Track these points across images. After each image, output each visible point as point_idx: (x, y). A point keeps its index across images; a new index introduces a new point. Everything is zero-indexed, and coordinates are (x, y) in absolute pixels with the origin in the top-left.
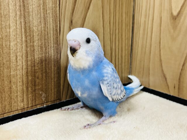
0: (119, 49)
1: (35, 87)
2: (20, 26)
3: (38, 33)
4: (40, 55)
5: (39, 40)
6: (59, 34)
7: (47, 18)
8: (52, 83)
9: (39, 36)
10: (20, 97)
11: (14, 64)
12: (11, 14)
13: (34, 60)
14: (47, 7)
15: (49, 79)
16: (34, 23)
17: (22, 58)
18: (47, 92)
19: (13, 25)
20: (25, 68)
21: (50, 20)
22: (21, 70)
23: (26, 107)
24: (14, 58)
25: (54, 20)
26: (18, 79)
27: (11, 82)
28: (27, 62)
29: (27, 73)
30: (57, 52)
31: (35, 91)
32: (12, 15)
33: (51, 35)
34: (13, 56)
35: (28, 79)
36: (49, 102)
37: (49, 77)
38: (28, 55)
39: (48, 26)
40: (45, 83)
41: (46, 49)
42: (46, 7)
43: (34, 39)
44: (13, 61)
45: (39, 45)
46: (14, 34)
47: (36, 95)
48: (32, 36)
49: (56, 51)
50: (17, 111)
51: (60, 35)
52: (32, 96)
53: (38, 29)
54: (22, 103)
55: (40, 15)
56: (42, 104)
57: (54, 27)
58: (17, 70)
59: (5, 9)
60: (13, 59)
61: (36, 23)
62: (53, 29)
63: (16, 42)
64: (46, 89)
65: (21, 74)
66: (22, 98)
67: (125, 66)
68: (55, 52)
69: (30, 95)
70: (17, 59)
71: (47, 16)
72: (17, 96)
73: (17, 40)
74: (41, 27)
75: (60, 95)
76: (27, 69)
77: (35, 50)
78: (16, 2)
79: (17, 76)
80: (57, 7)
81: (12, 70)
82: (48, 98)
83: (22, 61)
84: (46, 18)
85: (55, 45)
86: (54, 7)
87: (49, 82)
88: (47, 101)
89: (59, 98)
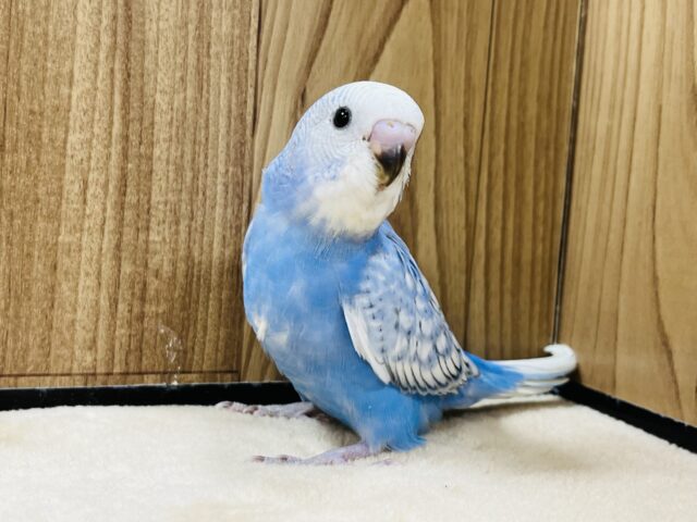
1: (143, 306)
2: (109, 81)
3: (172, 118)
4: (170, 195)
5: (171, 140)
6: (248, 132)
7: (208, 71)
8: (211, 302)
9: (174, 128)
10: (84, 328)
11: (74, 210)
12: (79, 41)
13: (146, 207)
14: (213, 33)
15: (198, 285)
16: (159, 80)
17: (106, 194)
18: (187, 335)
19: (84, 75)
20: (112, 227)
21: (219, 78)
22: (95, 235)
23: (101, 369)
24: (76, 188)
25: (235, 80)
26: (83, 262)
27: (55, 268)
28: (122, 208)
29: (118, 247)
30: (238, 196)
31: (141, 317)
32: (84, 42)
33: (218, 131)
34: (72, 178)
35: (119, 271)
36: (194, 372)
37: (199, 279)
38: (126, 186)
39: (211, 98)
40: (184, 298)
41: (195, 178)
42: (209, 34)
43: (152, 134)
44: (72, 197)
45: (171, 159)
46: (85, 107)
47: (146, 334)
48: (146, 123)
49: (234, 190)
50: (67, 378)
51: (253, 135)
52: (130, 336)
53: (172, 104)
54: (88, 353)
55: (183, 55)
56: (165, 373)
57: (233, 106)
58: (82, 230)
59: (62, 22)
60: (72, 189)
61: (166, 81)
62: (230, 111)
63: (88, 136)
64: (186, 322)
65: (95, 247)
66: (91, 335)
68: (230, 195)
69: (123, 331)
70: (85, 193)
71: (209, 64)
72: (73, 322)
73: (92, 127)
74: (185, 99)
75: (239, 355)
76: (121, 234)
77: (154, 174)
78: (100, 3)
79: (80, 250)
80: (248, 37)
81: (66, 226)
82: (189, 356)
83: (104, 204)
84: (205, 71)
85: (231, 169)
86: (240, 37)
87: (198, 296)
88: (183, 366)
89: (235, 369)
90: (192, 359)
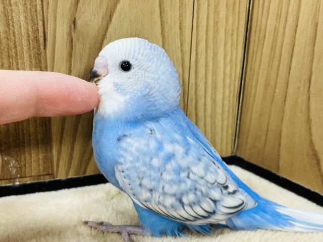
0: (206, 83)
6: (42, 47)
7: (12, 14)
8: (32, 142)
15: (23, 134)
18: (21, 159)
21: (19, 17)
25: (29, 18)
33: (22, 49)
36: (28, 177)
39: (15, 30)
40: (15, 141)
51: (45, 49)
56: (11, 179)
57: (30, 33)
62: (29, 36)
67: (223, 121)
71: (11, 10)
75: (52, 166)
82: (23, 169)
84: (10, 14)
87: (24, 139)
88: (21, 174)
89: (50, 173)
90: (25, 171)
